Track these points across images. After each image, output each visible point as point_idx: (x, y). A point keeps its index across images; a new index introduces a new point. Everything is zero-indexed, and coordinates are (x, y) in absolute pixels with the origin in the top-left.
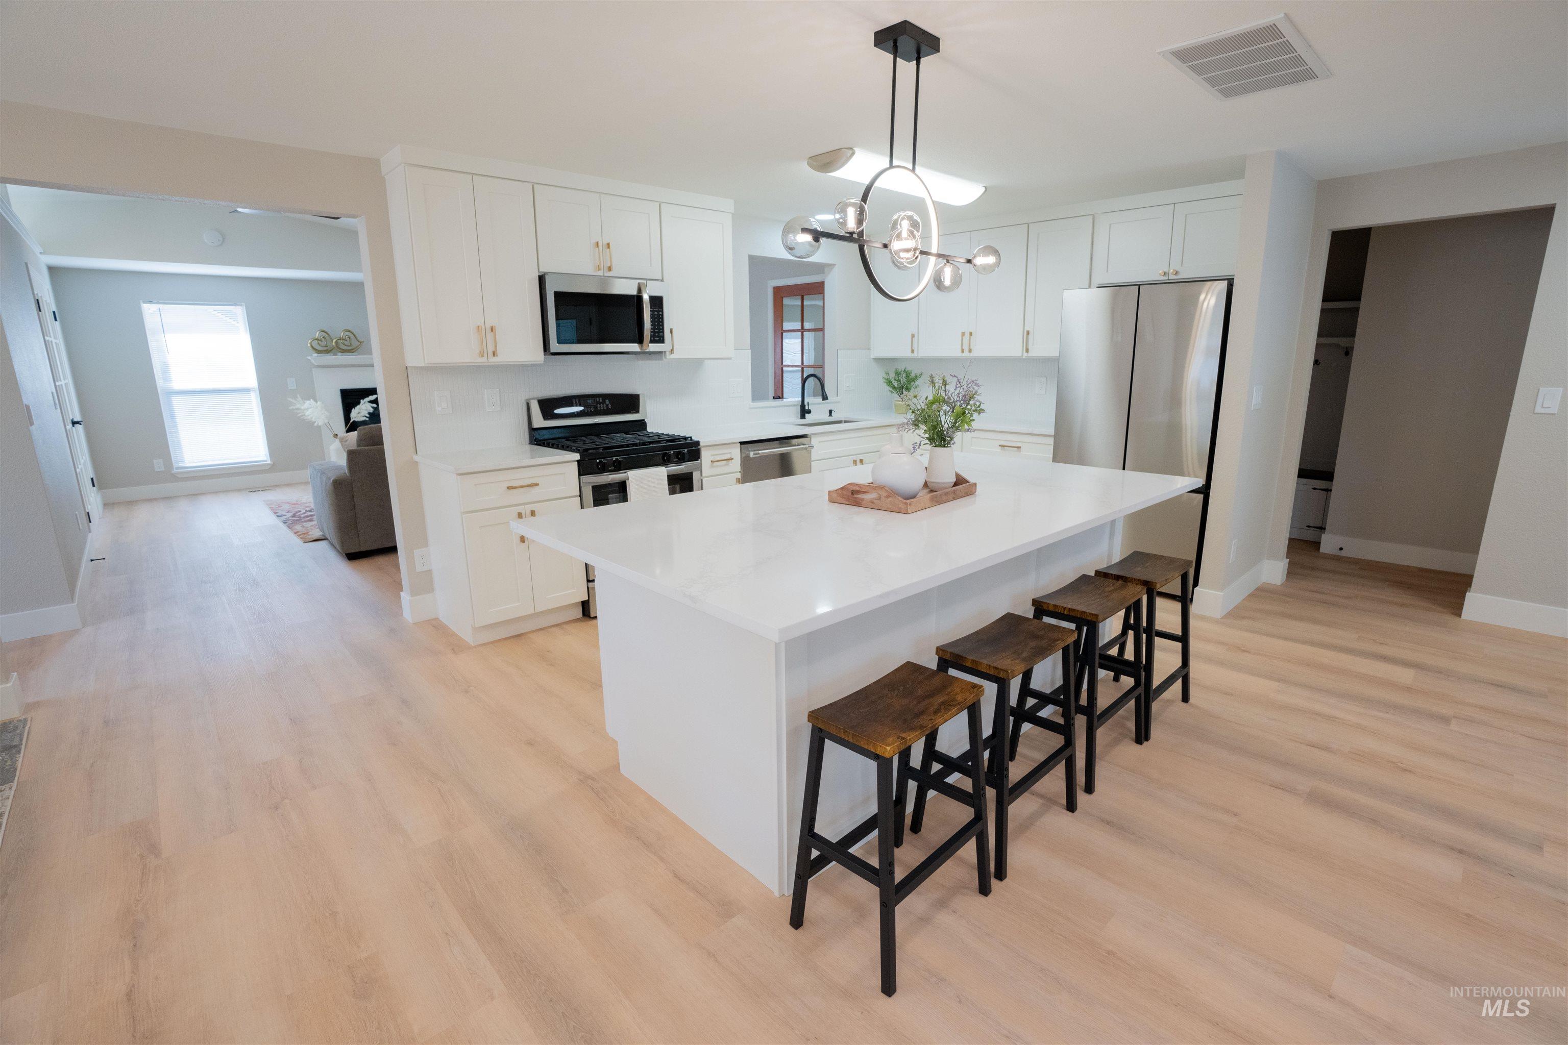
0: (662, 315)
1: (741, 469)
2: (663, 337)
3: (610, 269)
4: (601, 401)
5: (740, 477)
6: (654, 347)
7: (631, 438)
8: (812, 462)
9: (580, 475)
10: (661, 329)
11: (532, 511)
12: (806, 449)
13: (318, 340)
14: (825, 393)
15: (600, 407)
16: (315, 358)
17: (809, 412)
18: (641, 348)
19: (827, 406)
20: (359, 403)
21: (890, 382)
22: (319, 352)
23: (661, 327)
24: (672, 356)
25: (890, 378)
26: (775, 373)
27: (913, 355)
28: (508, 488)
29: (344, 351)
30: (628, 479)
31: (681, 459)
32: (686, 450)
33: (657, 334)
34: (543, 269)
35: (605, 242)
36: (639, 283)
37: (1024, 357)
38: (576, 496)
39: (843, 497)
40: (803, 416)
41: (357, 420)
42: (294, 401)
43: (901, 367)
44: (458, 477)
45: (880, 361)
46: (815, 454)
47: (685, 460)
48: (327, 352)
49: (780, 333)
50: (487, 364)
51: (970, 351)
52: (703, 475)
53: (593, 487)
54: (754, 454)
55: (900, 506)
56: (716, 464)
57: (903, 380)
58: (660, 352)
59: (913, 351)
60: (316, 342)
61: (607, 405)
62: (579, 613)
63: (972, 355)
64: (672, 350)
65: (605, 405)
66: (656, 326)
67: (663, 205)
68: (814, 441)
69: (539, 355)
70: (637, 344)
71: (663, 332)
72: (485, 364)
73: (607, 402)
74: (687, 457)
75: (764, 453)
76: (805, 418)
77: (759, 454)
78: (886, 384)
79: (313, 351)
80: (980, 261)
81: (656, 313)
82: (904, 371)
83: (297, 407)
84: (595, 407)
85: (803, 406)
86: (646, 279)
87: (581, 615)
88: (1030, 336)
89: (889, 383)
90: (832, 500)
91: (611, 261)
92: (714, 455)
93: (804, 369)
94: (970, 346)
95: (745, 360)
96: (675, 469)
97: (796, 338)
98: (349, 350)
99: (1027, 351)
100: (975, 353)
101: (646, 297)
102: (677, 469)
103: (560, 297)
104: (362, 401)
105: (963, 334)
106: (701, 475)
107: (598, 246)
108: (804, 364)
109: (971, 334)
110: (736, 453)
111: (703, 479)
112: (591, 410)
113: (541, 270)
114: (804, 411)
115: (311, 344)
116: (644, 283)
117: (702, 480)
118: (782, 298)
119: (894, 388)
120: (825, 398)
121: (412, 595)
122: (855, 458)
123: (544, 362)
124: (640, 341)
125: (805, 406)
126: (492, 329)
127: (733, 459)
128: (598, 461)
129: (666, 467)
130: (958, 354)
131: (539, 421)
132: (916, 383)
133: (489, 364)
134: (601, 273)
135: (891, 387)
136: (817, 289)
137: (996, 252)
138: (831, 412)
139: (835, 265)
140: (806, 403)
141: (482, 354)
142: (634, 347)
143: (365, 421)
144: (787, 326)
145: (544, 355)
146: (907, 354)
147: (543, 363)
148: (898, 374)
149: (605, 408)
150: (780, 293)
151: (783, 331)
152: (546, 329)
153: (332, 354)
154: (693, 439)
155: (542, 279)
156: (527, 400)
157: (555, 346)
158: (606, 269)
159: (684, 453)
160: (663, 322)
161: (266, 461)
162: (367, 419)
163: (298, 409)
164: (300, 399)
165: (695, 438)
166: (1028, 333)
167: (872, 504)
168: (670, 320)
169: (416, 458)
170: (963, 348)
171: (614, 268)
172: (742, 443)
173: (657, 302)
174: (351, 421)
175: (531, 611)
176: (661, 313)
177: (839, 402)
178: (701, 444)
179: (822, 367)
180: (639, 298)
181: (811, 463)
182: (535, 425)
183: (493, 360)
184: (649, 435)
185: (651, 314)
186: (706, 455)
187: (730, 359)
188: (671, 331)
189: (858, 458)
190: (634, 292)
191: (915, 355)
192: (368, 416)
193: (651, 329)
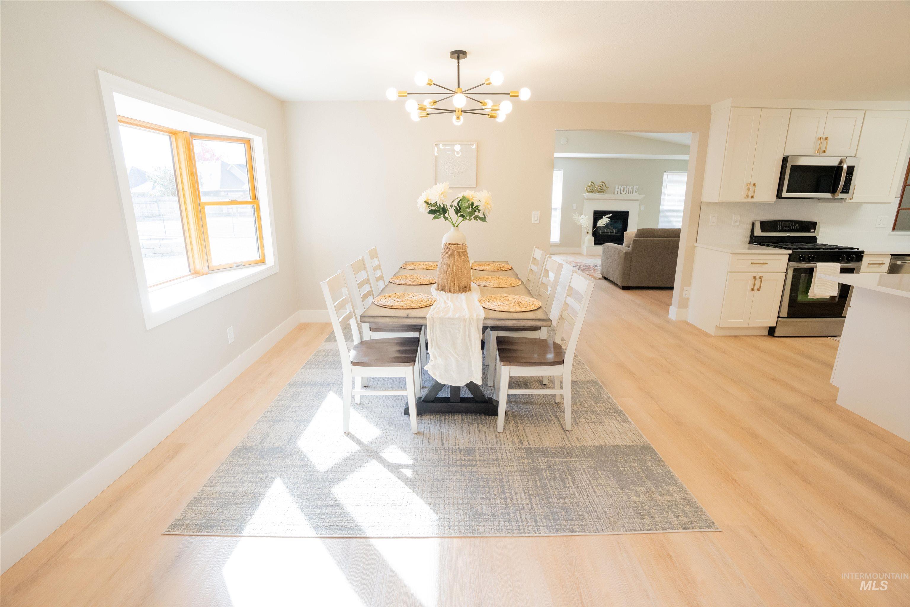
0: (852, 177)
2: (849, 190)
3: (824, 151)
4: (794, 224)
6: (841, 196)
7: (808, 246)
9: (788, 262)
10: (849, 185)
11: (760, 276)
13: (590, 186)
15: (793, 227)
16: (586, 195)
20: (602, 218)
22: (589, 192)
24: (851, 201)
28: (752, 263)
29: (599, 192)
31: (849, 260)
33: (845, 188)
34: (787, 154)
35: (825, 136)
36: (842, 159)
38: (784, 272)
41: (600, 226)
42: (574, 215)
44: (731, 255)
47: (853, 261)
48: (592, 192)
53: (795, 268)
54: (900, 263)
56: (872, 265)
58: (844, 198)
60: (589, 187)
61: (797, 227)
62: (766, 332)
64: (851, 197)
65: (795, 227)
66: (846, 183)
67: (867, 111)
69: (772, 198)
70: (830, 194)
71: (849, 187)
72: (746, 202)
73: (797, 225)
74: (854, 259)
79: (587, 191)
83: (575, 218)
84: (790, 227)
86: (848, 156)
87: (767, 334)
91: (826, 148)
92: (871, 260)
98: (601, 192)
101: (845, 167)
102: (846, 266)
103: (794, 168)
104: (604, 217)
107: (820, 139)
110: (886, 260)
112: (787, 229)
113: (785, 154)
115: (586, 188)
116: (846, 159)
121: (679, 307)
124: (833, 192)
126: (754, 185)
127: (885, 263)
128: (801, 256)
129: (840, 264)
131: (758, 232)
133: (748, 202)
134: (819, 154)
141: (747, 197)
142: (828, 195)
143: (604, 227)
145: (776, 198)
147: (774, 202)
149: (795, 228)
152: (781, 185)
153: (594, 194)
155: (784, 159)
156: (756, 221)
157: (785, 194)
158: (822, 151)
159: (852, 257)
160: (851, 181)
161: (557, 242)
162: (605, 226)
163: (575, 219)
164: (577, 214)
165: (860, 249)
169: (696, 244)
172: (892, 255)
173: (851, 170)
174: (597, 226)
175: (747, 326)
178: (864, 252)
180: (840, 168)
182: (756, 235)
183: (750, 200)
184: (818, 245)
186: (866, 259)
188: (854, 187)
190: (838, 164)
192: (606, 224)
193: (843, 185)
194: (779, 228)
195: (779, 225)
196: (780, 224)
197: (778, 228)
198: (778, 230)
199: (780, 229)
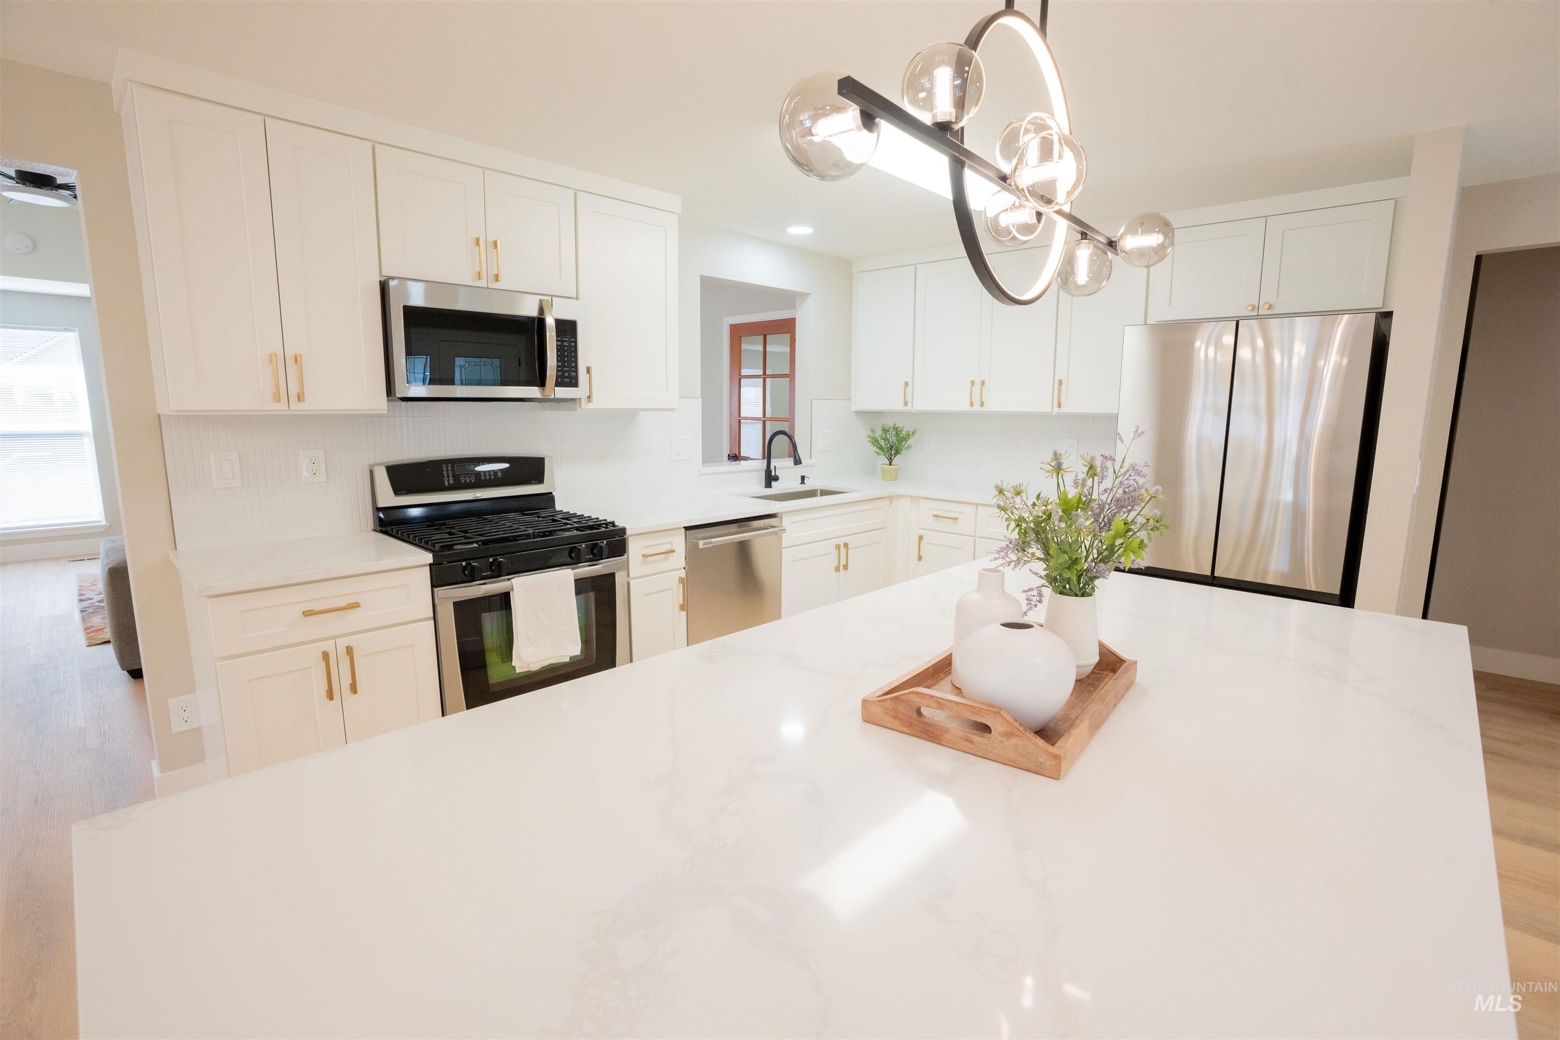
0: (576, 347)
1: (686, 564)
2: (576, 378)
3: (497, 278)
5: (684, 576)
6: (563, 392)
7: (526, 522)
8: (783, 550)
9: (433, 586)
10: (573, 367)
11: (347, 647)
12: (776, 533)
14: (798, 453)
17: (776, 479)
18: (543, 393)
19: (800, 470)
21: (877, 441)
23: (573, 365)
24: (590, 406)
25: (877, 437)
26: (731, 427)
27: (906, 408)
28: (304, 613)
30: (513, 590)
31: (596, 555)
32: (605, 542)
33: (566, 375)
34: (387, 272)
35: (491, 239)
36: (540, 300)
37: (1054, 414)
38: (428, 619)
39: (896, 717)
40: (768, 485)
43: (890, 423)
44: (208, 600)
45: (862, 414)
46: (786, 539)
47: (603, 558)
49: (737, 378)
50: (288, 413)
51: (982, 404)
52: (631, 576)
53: (455, 604)
54: (704, 544)
55: (1041, 760)
56: (649, 559)
57: (893, 439)
58: (573, 399)
59: (906, 404)
63: (983, 409)
64: (589, 397)
66: (566, 362)
67: (579, 193)
68: (786, 522)
69: (378, 401)
70: (536, 388)
71: (576, 371)
72: (284, 413)
74: (606, 552)
75: (718, 542)
76: (771, 487)
77: (711, 543)
78: (870, 444)
80: (1130, 243)
81: (565, 344)
82: (893, 428)
85: (768, 471)
86: (552, 296)
88: (1063, 387)
89: (875, 442)
90: (868, 719)
91: (498, 267)
92: (647, 547)
93: (767, 422)
94: (981, 399)
95: (694, 409)
96: (586, 570)
97: (756, 386)
99: (1059, 406)
100: (988, 408)
101: (550, 322)
102: (591, 571)
103: (413, 316)
105: (973, 383)
106: (628, 576)
107: (478, 244)
108: (766, 416)
109: (983, 383)
110: (679, 542)
111: (630, 581)
112: (470, 481)
113: (384, 274)
114: (770, 478)
116: (548, 300)
117: (628, 583)
118: (741, 337)
119: (881, 448)
120: (798, 462)
122: (837, 541)
123: (388, 410)
124: (542, 383)
125: (771, 471)
126: (296, 360)
127: (674, 551)
128: (464, 564)
129: (573, 569)
130: (966, 407)
131: (386, 496)
132: (908, 443)
133: (295, 412)
134: (483, 283)
135: (877, 447)
136: (787, 327)
137: (1166, 227)
138: (803, 478)
139: (810, 294)
140: (772, 468)
141: (277, 399)
142: (533, 392)
144: (744, 372)
145: (388, 401)
146: (898, 406)
147: (386, 412)
148: (885, 431)
149: (493, 478)
150: (738, 333)
151: (741, 377)
152: (391, 363)
154: (616, 524)
155: (384, 288)
156: (370, 466)
157: (404, 388)
158: (491, 278)
159: (601, 547)
160: (576, 357)
161: (100, 522)
165: (620, 523)
166: (1061, 383)
167: (967, 743)
168: (585, 356)
169: (173, 557)
170: (973, 401)
171: (501, 277)
172: (687, 528)
173: (567, 329)
176: (573, 344)
177: (812, 466)
178: (628, 532)
179: (791, 420)
180: (540, 322)
181: (781, 552)
182: (381, 504)
183: (296, 407)
185: (557, 346)
186: (634, 547)
187: (673, 410)
188: (588, 370)
189: (841, 542)
190: (534, 313)
191: (909, 407)
193: (558, 366)
194: (448, 481)
195: (445, 473)
196: (447, 470)
197: (446, 480)
198: (447, 484)
199: (451, 482)
